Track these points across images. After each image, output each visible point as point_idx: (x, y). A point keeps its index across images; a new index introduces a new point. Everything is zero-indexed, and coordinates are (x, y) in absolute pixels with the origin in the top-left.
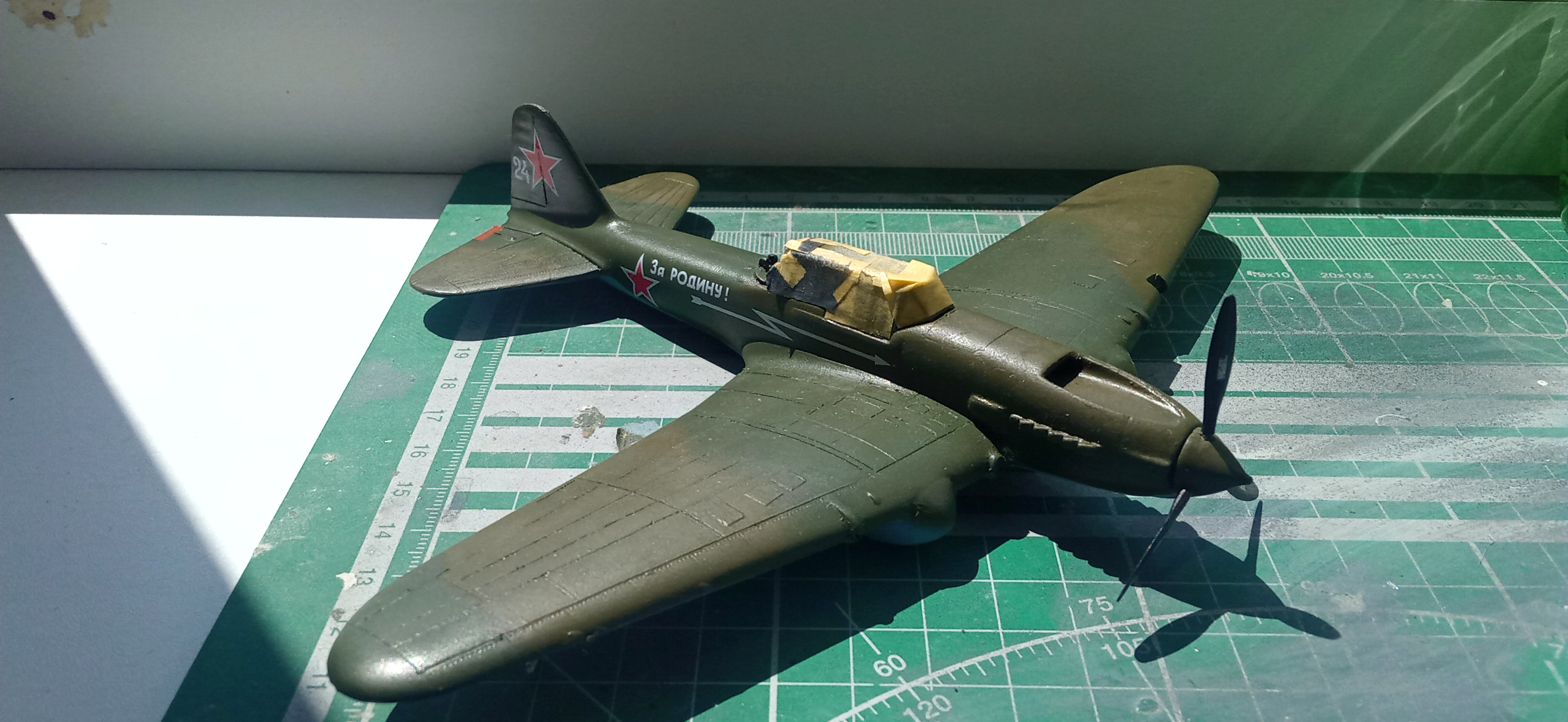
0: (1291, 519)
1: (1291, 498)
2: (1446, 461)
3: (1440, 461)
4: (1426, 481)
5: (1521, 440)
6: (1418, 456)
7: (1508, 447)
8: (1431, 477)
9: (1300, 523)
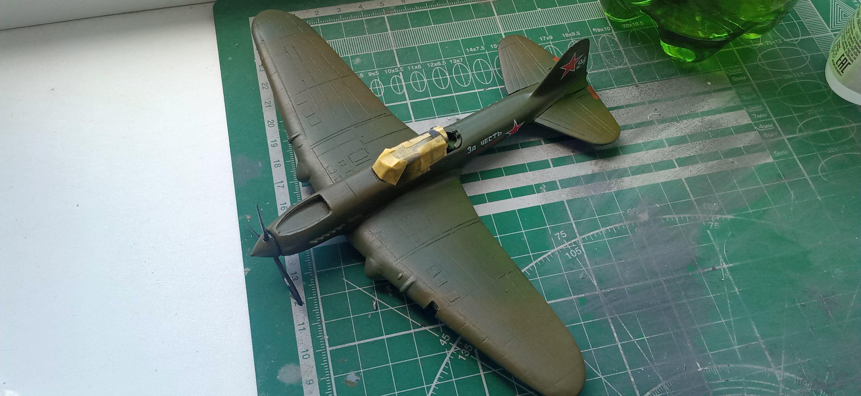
0: (622, 178)
1: (621, 168)
2: (674, 136)
3: (671, 136)
4: (668, 149)
5: (700, 119)
6: (664, 136)
7: (695, 124)
8: (669, 146)
9: (625, 180)
